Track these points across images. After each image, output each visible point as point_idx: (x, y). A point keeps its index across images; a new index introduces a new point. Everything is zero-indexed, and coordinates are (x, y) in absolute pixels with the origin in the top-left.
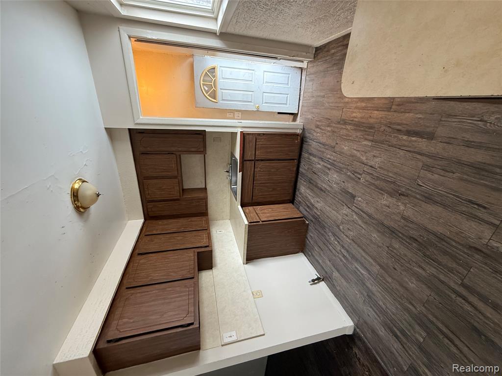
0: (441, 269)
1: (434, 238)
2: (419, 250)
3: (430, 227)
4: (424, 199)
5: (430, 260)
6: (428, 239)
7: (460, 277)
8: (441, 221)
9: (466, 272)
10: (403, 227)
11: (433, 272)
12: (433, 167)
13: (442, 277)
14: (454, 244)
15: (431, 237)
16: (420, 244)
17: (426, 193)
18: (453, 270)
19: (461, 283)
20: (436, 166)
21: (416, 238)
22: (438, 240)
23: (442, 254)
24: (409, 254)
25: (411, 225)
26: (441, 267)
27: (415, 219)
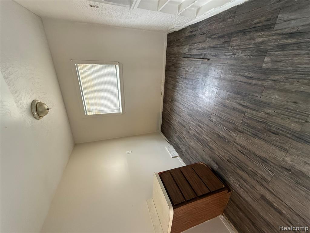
0: (254, 117)
1: (260, 135)
2: (270, 126)
3: (263, 143)
4: (267, 161)
5: (261, 121)
6: (264, 134)
7: (246, 116)
8: (256, 146)
9: (243, 120)
10: (286, 142)
11: (260, 113)
12: (262, 179)
13: (254, 112)
14: (249, 133)
15: (262, 136)
16: (269, 130)
17: (266, 165)
18: (249, 119)
19: (245, 113)
20: (260, 178)
21: (273, 135)
22: (258, 134)
23: (255, 126)
24: (279, 121)
25: (278, 144)
26: (255, 118)
27: (274, 148)
